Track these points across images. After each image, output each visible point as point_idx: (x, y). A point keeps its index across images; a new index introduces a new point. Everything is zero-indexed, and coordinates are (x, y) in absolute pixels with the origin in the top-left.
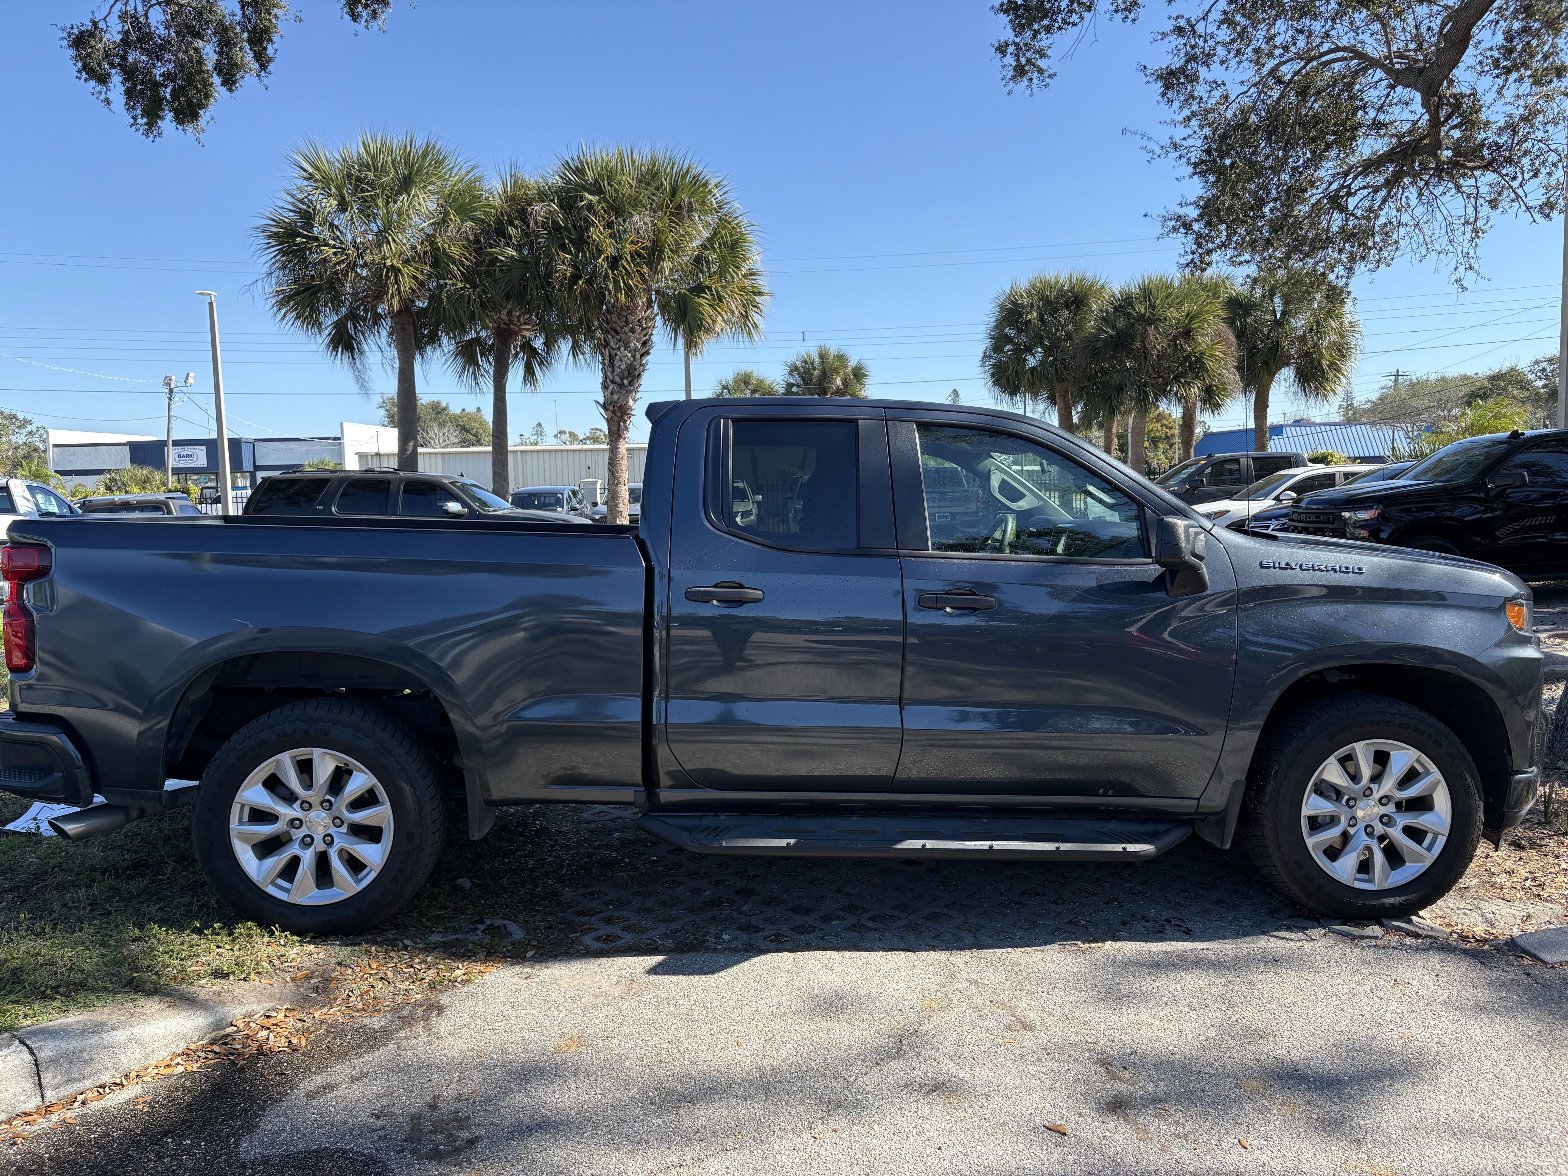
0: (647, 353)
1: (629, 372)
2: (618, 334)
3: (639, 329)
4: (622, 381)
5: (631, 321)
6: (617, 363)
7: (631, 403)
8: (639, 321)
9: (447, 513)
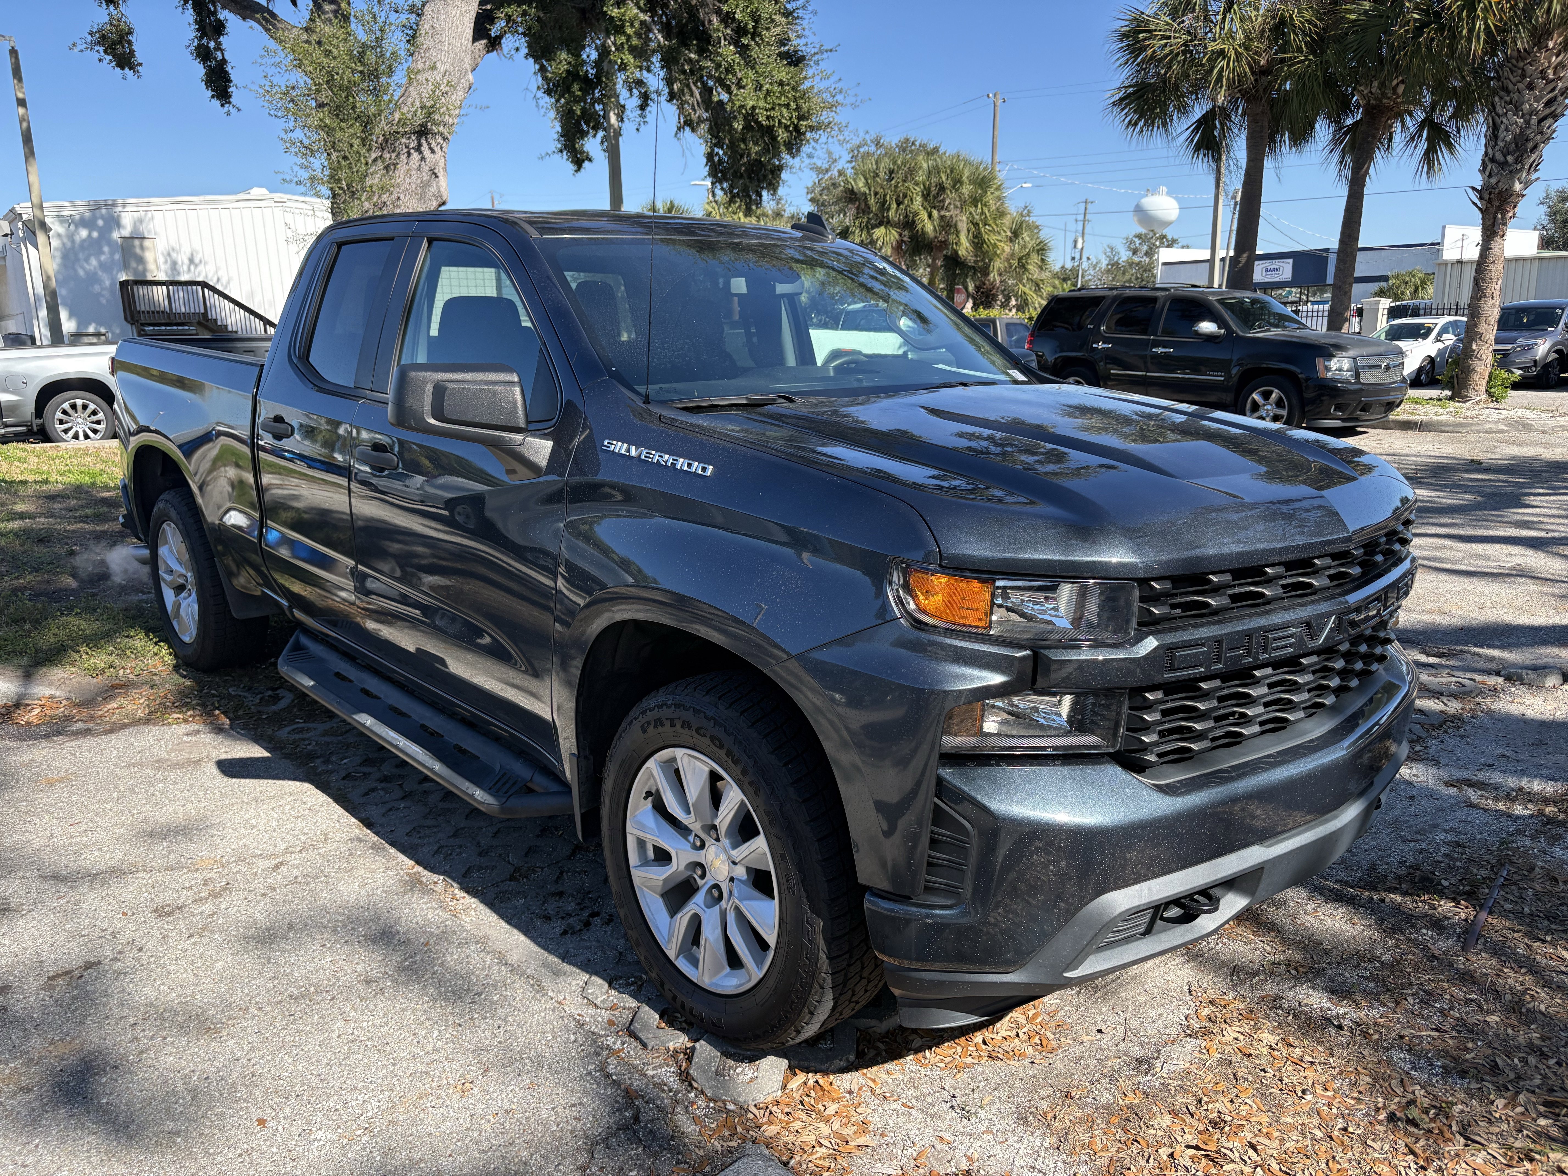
0: (1555, 117)
1: (1517, 145)
2: (1508, 92)
3: (1541, 83)
4: (1505, 157)
5: (1529, 73)
6: (1502, 134)
7: (1518, 187)
8: (1541, 72)
9: (1198, 334)
